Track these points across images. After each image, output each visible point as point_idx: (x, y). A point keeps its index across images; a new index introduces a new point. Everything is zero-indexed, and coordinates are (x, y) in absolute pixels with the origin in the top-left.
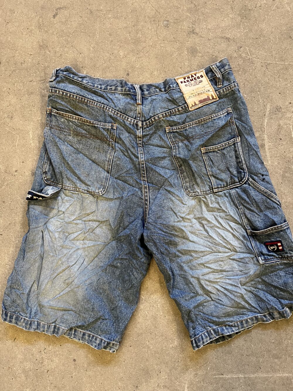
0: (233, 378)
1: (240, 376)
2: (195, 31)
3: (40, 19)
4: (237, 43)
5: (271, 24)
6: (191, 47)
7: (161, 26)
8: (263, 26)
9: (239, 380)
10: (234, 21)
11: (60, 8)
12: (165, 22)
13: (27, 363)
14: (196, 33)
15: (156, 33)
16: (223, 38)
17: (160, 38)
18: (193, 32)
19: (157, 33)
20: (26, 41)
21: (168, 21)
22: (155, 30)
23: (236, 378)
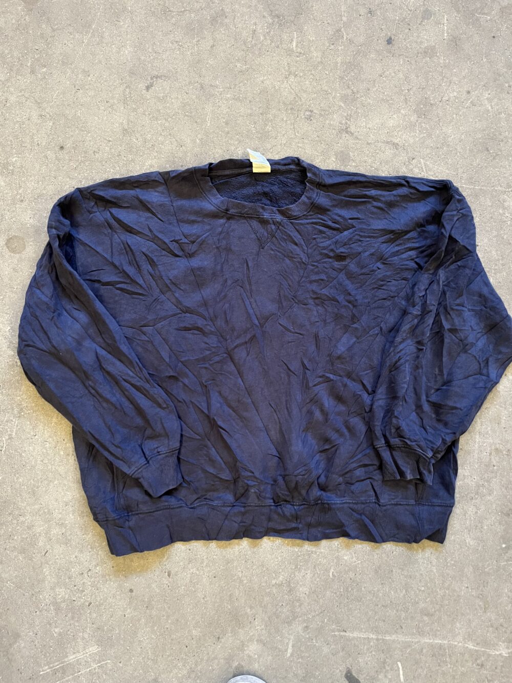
0: (360, 638)
1: (372, 636)
2: (349, 129)
3: (128, 90)
4: (407, 153)
5: (461, 128)
6: (342, 152)
7: (301, 117)
8: (449, 130)
9: (369, 642)
10: (407, 119)
11: (157, 77)
12: (307, 113)
13: (61, 590)
14: (351, 133)
15: (292, 127)
16: (388, 143)
17: (299, 135)
18: (347, 131)
19: (294, 128)
20: (102, 119)
21: (311, 111)
22: (293, 121)
23: (365, 638)
